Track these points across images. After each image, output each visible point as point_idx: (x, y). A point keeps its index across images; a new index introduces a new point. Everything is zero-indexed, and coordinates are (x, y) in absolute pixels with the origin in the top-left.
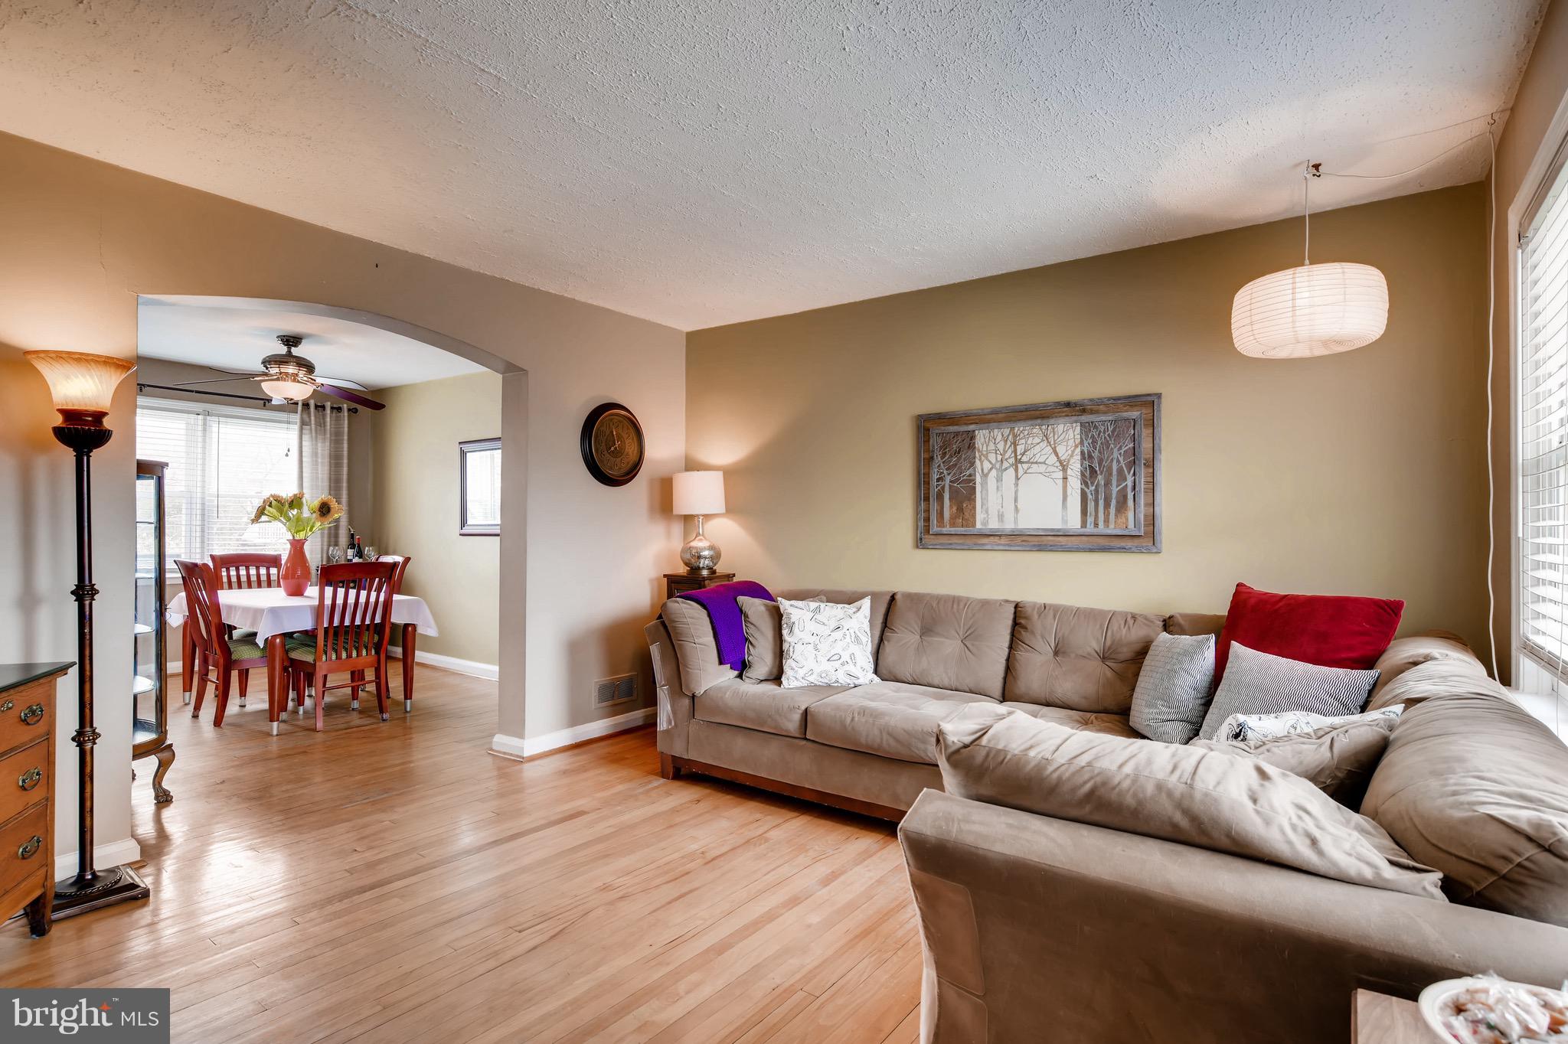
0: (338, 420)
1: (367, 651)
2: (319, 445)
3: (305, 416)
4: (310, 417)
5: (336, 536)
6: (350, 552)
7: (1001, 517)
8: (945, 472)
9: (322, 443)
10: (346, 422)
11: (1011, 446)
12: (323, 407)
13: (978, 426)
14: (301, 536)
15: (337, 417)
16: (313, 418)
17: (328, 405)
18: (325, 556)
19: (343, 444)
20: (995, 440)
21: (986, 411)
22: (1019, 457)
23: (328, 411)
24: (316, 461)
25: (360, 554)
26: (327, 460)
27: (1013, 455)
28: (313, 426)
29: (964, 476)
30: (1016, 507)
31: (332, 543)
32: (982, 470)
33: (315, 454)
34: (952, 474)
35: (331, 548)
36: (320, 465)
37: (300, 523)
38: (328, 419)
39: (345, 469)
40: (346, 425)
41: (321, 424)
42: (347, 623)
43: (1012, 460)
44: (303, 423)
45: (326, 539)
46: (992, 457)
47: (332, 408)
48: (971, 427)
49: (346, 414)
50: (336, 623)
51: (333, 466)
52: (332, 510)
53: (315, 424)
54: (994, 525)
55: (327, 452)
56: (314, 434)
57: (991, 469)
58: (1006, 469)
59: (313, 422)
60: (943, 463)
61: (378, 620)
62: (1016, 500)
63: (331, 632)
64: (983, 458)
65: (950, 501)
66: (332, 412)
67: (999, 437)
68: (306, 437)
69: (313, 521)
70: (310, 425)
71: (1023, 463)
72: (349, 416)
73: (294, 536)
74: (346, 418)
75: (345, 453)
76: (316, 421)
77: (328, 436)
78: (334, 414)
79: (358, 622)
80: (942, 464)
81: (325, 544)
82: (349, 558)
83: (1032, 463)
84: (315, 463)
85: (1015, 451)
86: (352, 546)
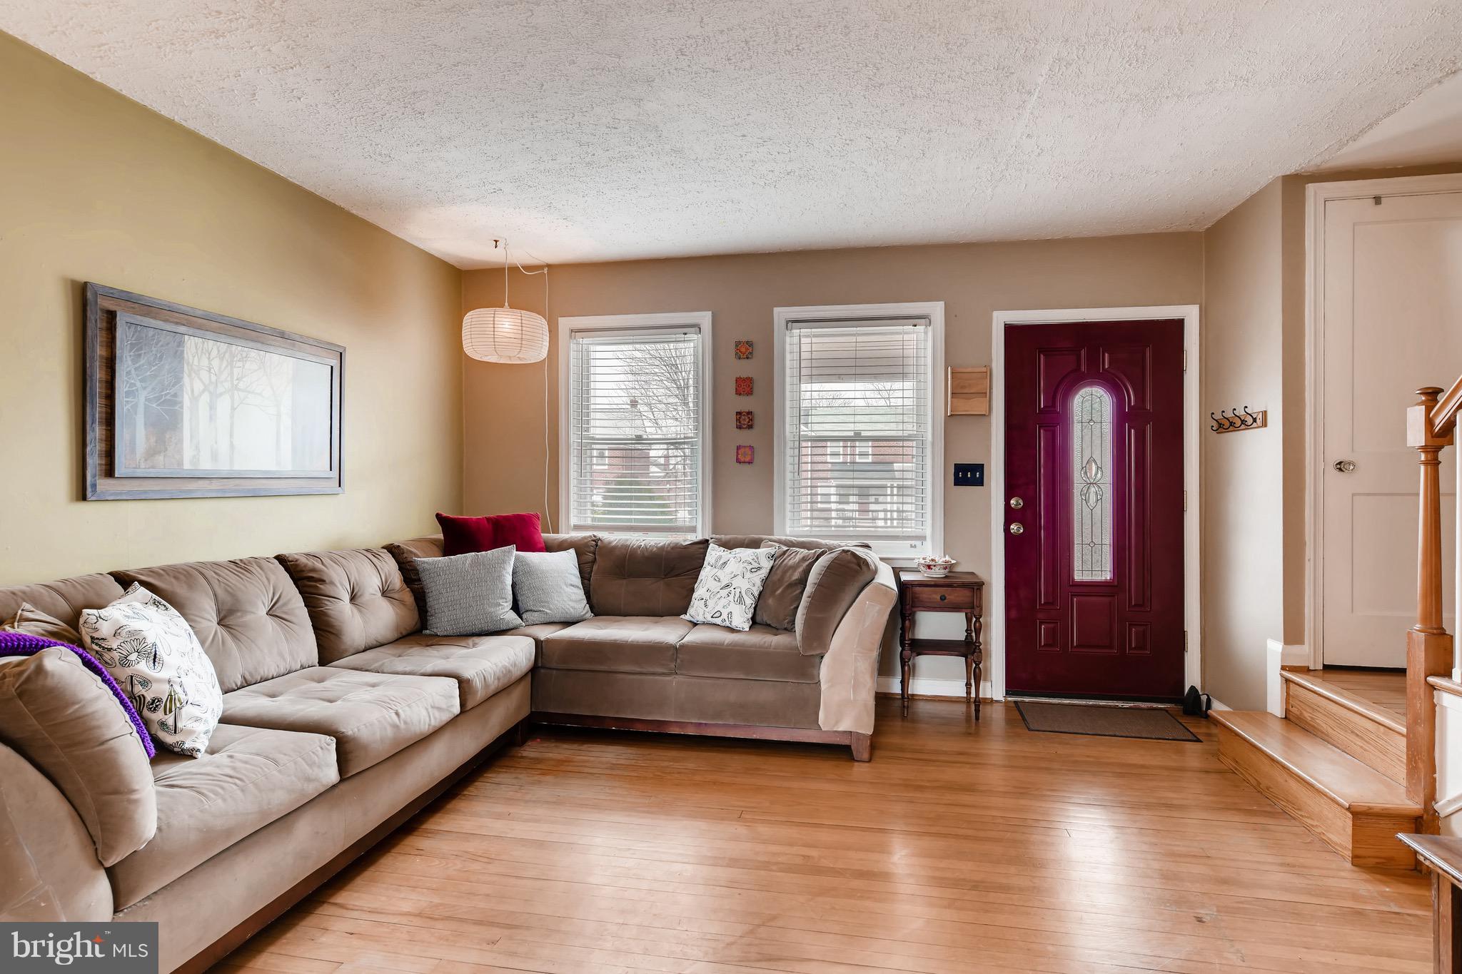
7: (215, 456)
8: (138, 384)
11: (227, 366)
13: (191, 331)
20: (209, 354)
21: (198, 313)
22: (235, 382)
27: (229, 379)
29: (166, 395)
30: (231, 443)
32: (192, 391)
34: (149, 389)
43: (227, 385)
46: (204, 374)
48: (182, 329)
54: (206, 465)
57: (204, 391)
58: (221, 394)
60: (136, 369)
62: (231, 436)
64: (193, 375)
65: (146, 428)
67: (214, 353)
71: (239, 390)
80: (133, 371)
83: (249, 392)
85: (232, 374)
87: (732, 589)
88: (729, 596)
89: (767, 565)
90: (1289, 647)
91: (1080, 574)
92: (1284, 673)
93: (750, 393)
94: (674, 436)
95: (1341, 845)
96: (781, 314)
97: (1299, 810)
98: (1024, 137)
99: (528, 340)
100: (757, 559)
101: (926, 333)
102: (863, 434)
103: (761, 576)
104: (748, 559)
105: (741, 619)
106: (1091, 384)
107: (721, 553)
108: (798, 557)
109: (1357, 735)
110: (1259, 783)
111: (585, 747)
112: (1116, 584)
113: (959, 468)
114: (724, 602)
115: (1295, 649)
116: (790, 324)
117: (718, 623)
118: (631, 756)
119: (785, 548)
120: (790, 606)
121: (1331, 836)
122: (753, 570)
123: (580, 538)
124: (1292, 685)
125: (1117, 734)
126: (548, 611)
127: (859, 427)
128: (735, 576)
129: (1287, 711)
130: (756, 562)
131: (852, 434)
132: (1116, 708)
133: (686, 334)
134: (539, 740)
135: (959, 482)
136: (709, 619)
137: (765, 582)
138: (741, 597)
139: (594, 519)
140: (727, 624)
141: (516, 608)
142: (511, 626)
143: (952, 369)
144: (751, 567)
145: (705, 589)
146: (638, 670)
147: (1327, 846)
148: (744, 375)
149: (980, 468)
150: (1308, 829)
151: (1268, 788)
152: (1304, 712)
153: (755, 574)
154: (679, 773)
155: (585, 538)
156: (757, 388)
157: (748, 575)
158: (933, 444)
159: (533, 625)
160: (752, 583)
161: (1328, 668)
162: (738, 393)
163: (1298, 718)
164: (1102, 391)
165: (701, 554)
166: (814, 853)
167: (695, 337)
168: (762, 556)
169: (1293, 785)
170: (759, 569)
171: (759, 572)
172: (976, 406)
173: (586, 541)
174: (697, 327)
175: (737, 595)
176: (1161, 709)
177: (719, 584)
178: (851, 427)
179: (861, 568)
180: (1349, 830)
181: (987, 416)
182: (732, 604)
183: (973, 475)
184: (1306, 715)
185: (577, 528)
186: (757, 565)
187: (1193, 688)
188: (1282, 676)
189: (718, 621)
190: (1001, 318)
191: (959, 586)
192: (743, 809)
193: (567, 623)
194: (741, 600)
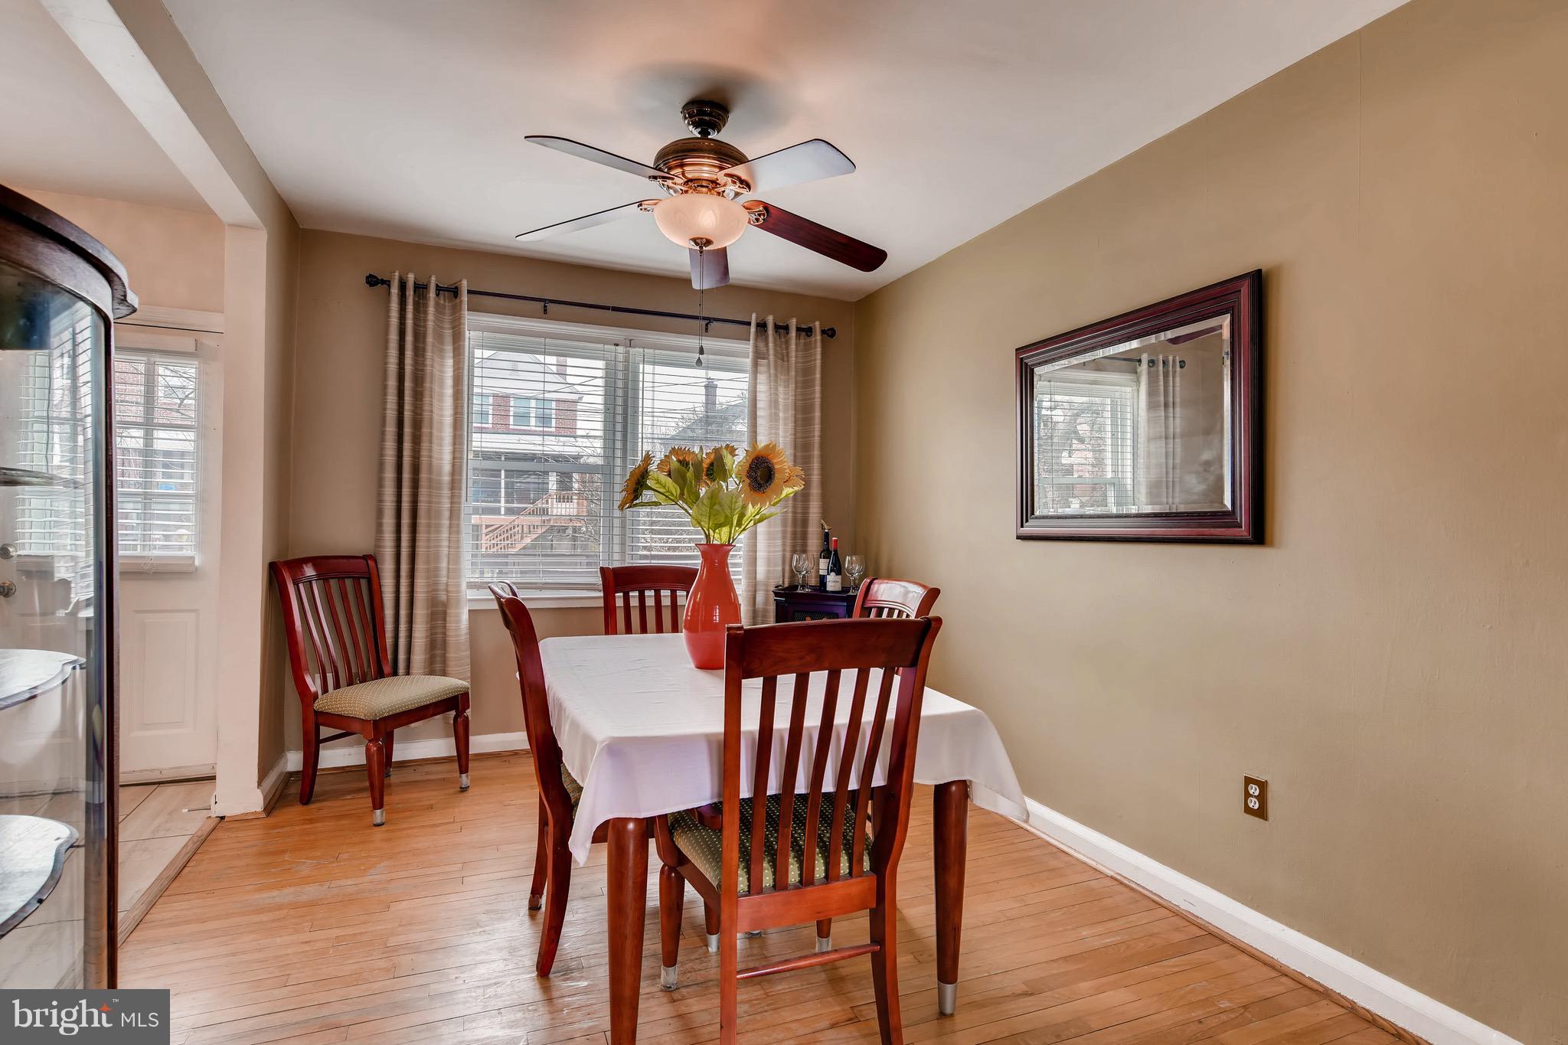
0: (808, 348)
1: (850, 861)
2: (781, 389)
3: (761, 345)
4: (767, 345)
5: (804, 536)
6: (823, 564)
9: (785, 387)
10: (819, 350)
12: (786, 328)
14: (720, 537)
15: (805, 344)
16: (771, 345)
17: (793, 323)
18: (787, 568)
19: (814, 386)
23: (793, 333)
24: (776, 415)
25: (837, 568)
26: (791, 412)
28: (772, 357)
31: (798, 548)
33: (774, 403)
35: (796, 556)
36: (781, 422)
37: (717, 507)
38: (793, 347)
39: (817, 428)
40: (819, 357)
41: (783, 357)
42: (801, 787)
44: (758, 356)
45: (789, 542)
47: (799, 329)
49: (819, 337)
50: (773, 787)
51: (800, 423)
52: (778, 477)
53: (775, 355)
55: (791, 399)
56: (772, 371)
59: (771, 352)
61: (879, 780)
63: (761, 814)
66: (798, 337)
68: (762, 378)
69: (740, 504)
70: (768, 358)
72: (823, 341)
73: (708, 537)
74: (819, 344)
75: (817, 401)
76: (775, 350)
77: (793, 373)
78: (802, 341)
79: (828, 786)
81: (788, 548)
82: (822, 572)
84: (774, 418)
86: (826, 553)
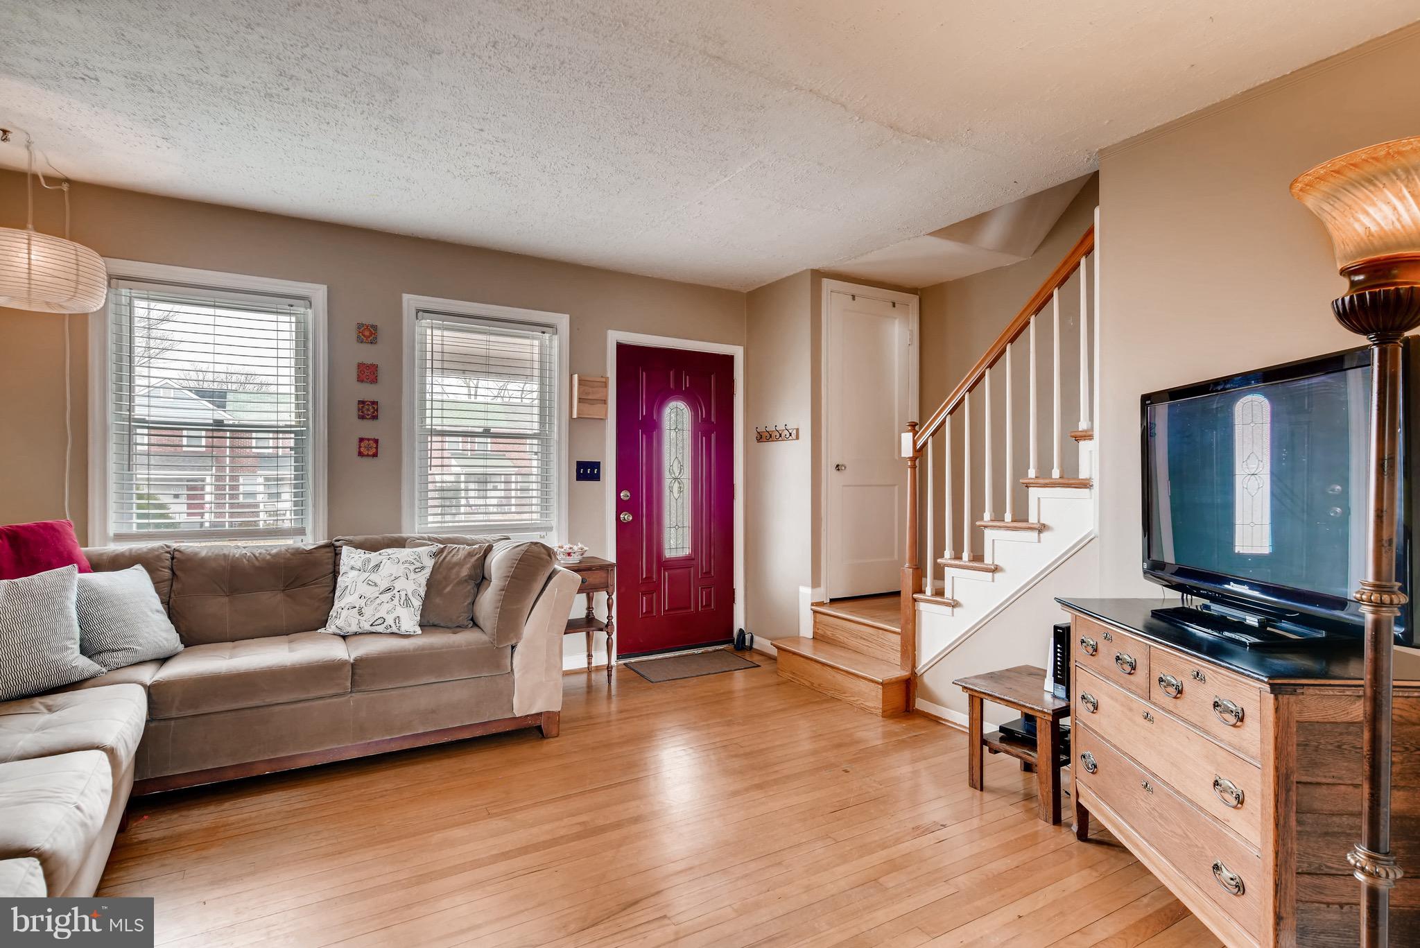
87: (395, 591)
88: (392, 600)
89: (429, 563)
90: (815, 590)
91: (669, 553)
92: (813, 607)
93: (374, 380)
94: (275, 423)
95: (874, 708)
96: (411, 301)
97: (845, 693)
98: (697, 203)
99: (86, 284)
100: (419, 558)
101: (551, 340)
102: (493, 430)
103: (425, 576)
104: (409, 559)
105: (409, 621)
106: (676, 399)
107: (367, 556)
108: (461, 555)
109: (864, 639)
110: (812, 684)
111: (227, 805)
112: (693, 556)
113: (580, 465)
114: (386, 607)
115: (818, 590)
116: (420, 313)
117: (381, 631)
118: (305, 798)
119: (442, 546)
120: (463, 603)
121: (867, 704)
122: (417, 570)
123: (145, 550)
124: (818, 615)
125: (711, 672)
126: (138, 648)
127: (490, 424)
128: (396, 578)
129: (814, 633)
130: (418, 561)
131: (481, 430)
132: (693, 655)
133: (292, 306)
134: (145, 817)
135: (580, 477)
136: (367, 627)
137: (430, 584)
138: (407, 599)
139: (139, 526)
140: (394, 629)
141: (86, 650)
142: (86, 675)
143: (579, 377)
144: (415, 567)
145: (356, 596)
146: (303, 696)
147: (864, 710)
148: (368, 361)
149: (596, 465)
150: (851, 704)
151: (819, 685)
152: (827, 631)
153: (420, 574)
154: (381, 797)
155: (152, 550)
156: (383, 375)
157: (412, 576)
158: (559, 442)
159: (118, 668)
160: (415, 585)
161: (833, 601)
162: (360, 380)
163: (823, 636)
164: (682, 404)
165: (329, 559)
166: (583, 818)
167: (302, 310)
168: (424, 556)
169: (840, 678)
170: (423, 568)
171: (423, 572)
172: (594, 411)
173: (157, 553)
174: (307, 300)
175: (403, 598)
176: (721, 650)
177: (377, 589)
178: (482, 423)
179: (551, 558)
180: (880, 696)
181: (603, 420)
182: (398, 608)
183: (592, 471)
184: (829, 633)
185: (119, 537)
186: (420, 565)
187: (741, 630)
188: (811, 609)
189: (380, 629)
190: (615, 336)
191: (597, 570)
192: (487, 806)
193: (162, 661)
194: (407, 602)
